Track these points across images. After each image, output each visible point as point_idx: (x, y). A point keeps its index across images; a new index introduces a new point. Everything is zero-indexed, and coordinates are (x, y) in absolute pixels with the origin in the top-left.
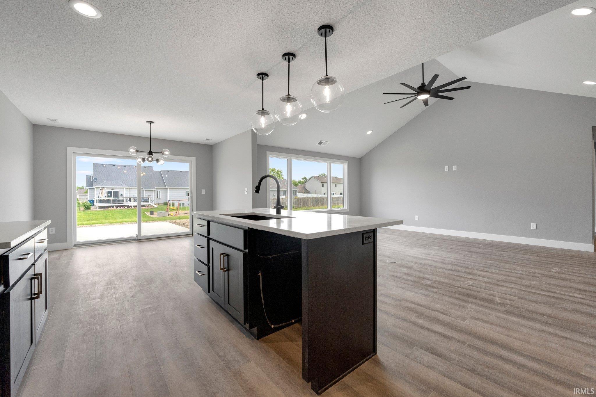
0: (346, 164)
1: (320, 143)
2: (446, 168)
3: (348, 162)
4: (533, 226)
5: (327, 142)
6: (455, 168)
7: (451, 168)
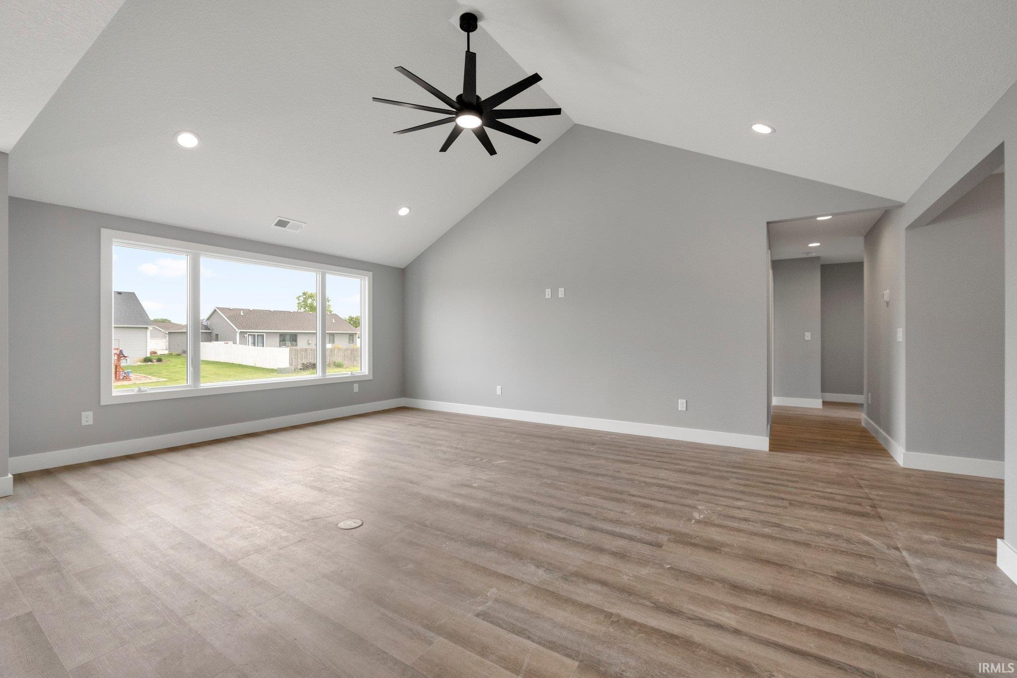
0: (367, 278)
1: (282, 224)
2: (548, 292)
3: (371, 273)
4: (681, 405)
5: (301, 223)
6: (561, 293)
7: (555, 293)
